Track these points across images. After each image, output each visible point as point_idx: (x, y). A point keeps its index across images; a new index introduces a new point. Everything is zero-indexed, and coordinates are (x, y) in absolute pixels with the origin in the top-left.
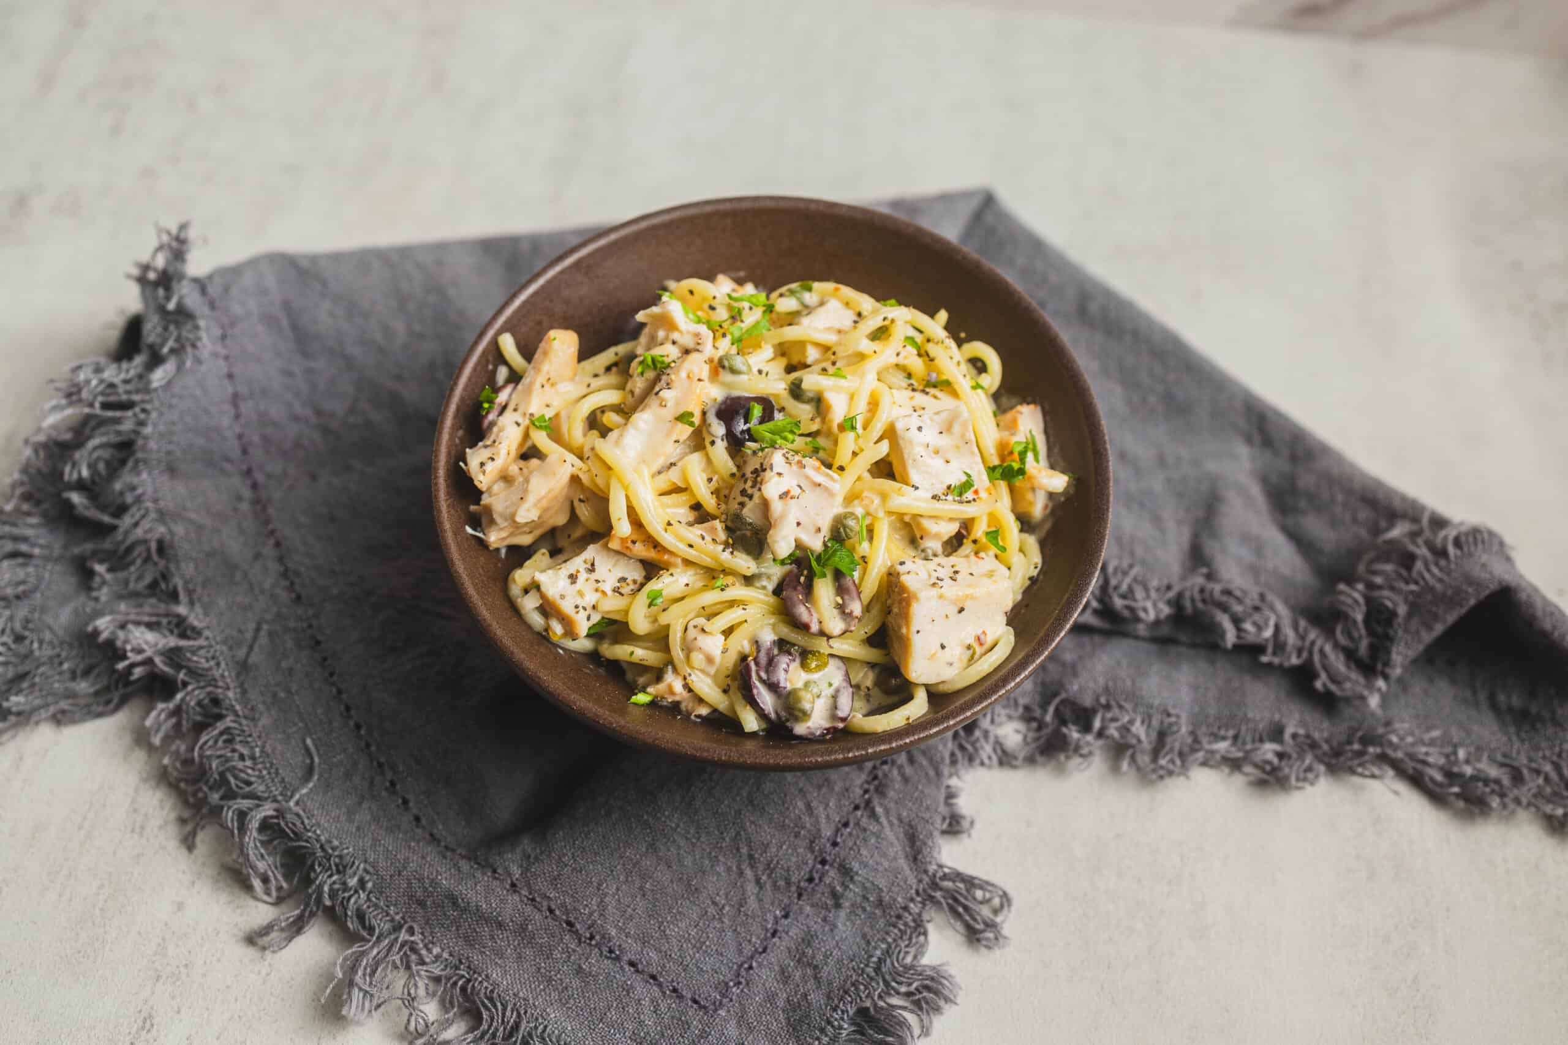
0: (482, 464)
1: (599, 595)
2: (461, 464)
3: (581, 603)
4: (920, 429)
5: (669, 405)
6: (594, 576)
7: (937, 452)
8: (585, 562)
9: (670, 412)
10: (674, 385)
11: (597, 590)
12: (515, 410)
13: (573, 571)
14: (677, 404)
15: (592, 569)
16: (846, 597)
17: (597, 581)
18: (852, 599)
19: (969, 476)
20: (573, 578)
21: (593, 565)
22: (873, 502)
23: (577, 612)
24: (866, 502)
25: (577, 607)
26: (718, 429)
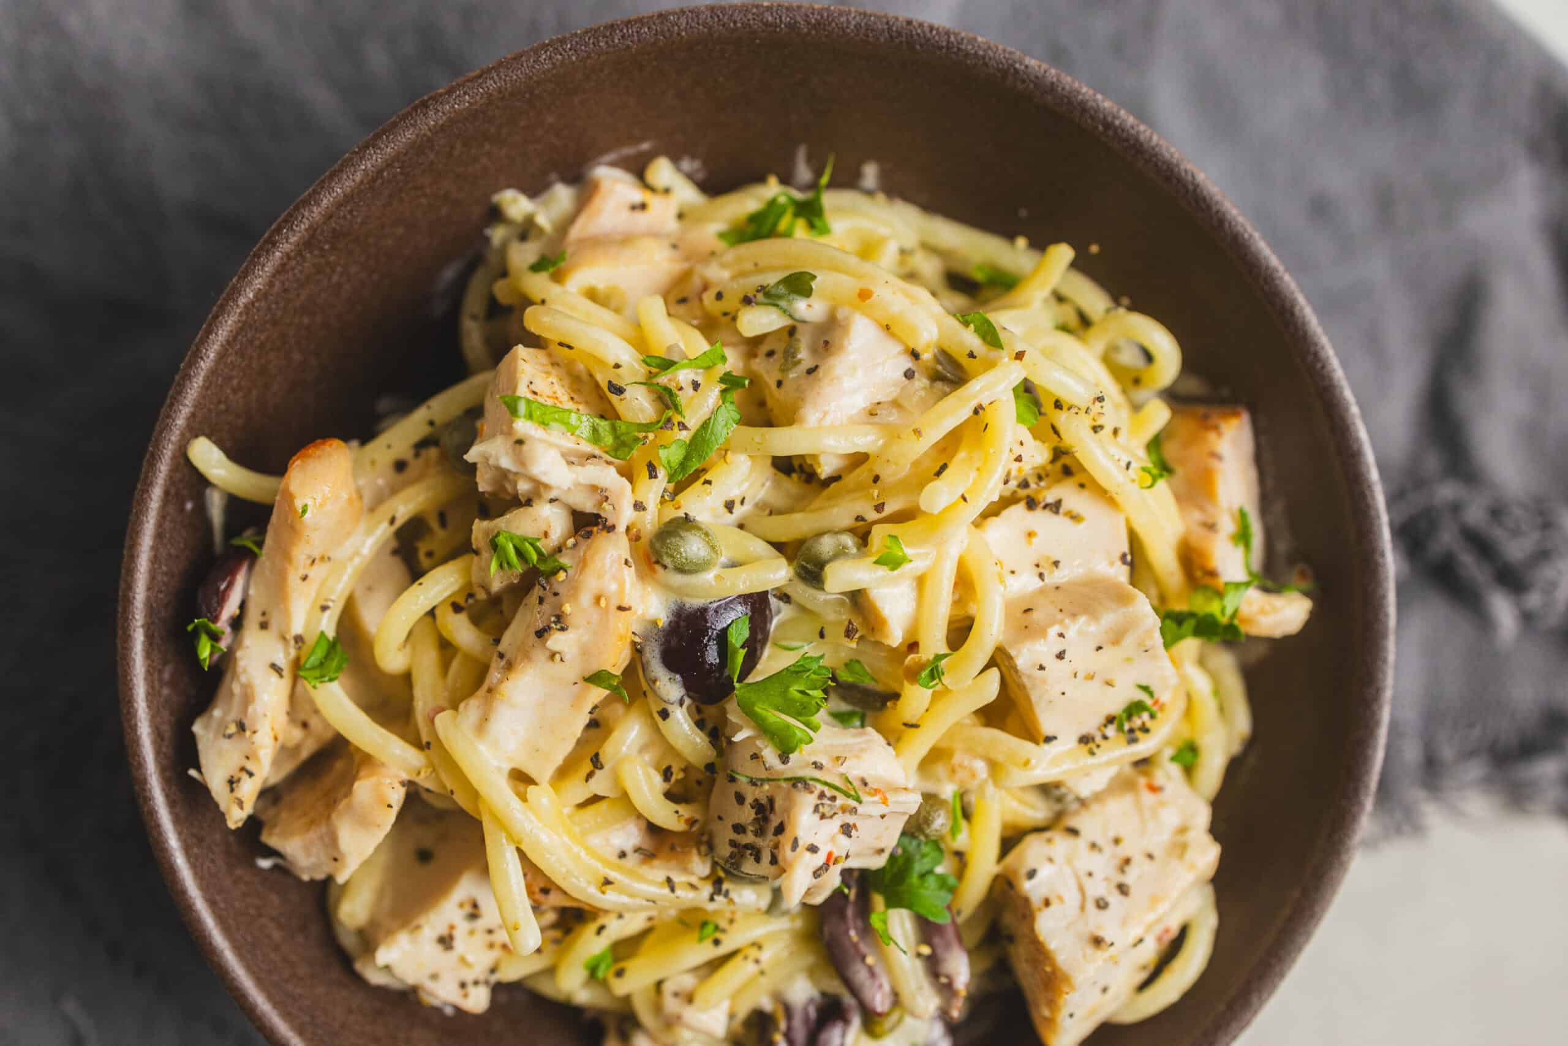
0: (232, 783)
1: (496, 953)
2: (193, 772)
3: (469, 976)
4: (1060, 656)
5: (566, 658)
6: (481, 924)
7: (1091, 677)
8: (461, 905)
9: (571, 669)
10: (573, 620)
11: (491, 946)
12: (264, 626)
13: (443, 930)
14: (585, 652)
15: (474, 913)
16: (937, 940)
17: (490, 932)
18: (948, 946)
19: (1146, 689)
20: (446, 942)
21: (475, 906)
22: (973, 775)
23: (466, 996)
24: (961, 774)
25: (463, 985)
26: (670, 688)
